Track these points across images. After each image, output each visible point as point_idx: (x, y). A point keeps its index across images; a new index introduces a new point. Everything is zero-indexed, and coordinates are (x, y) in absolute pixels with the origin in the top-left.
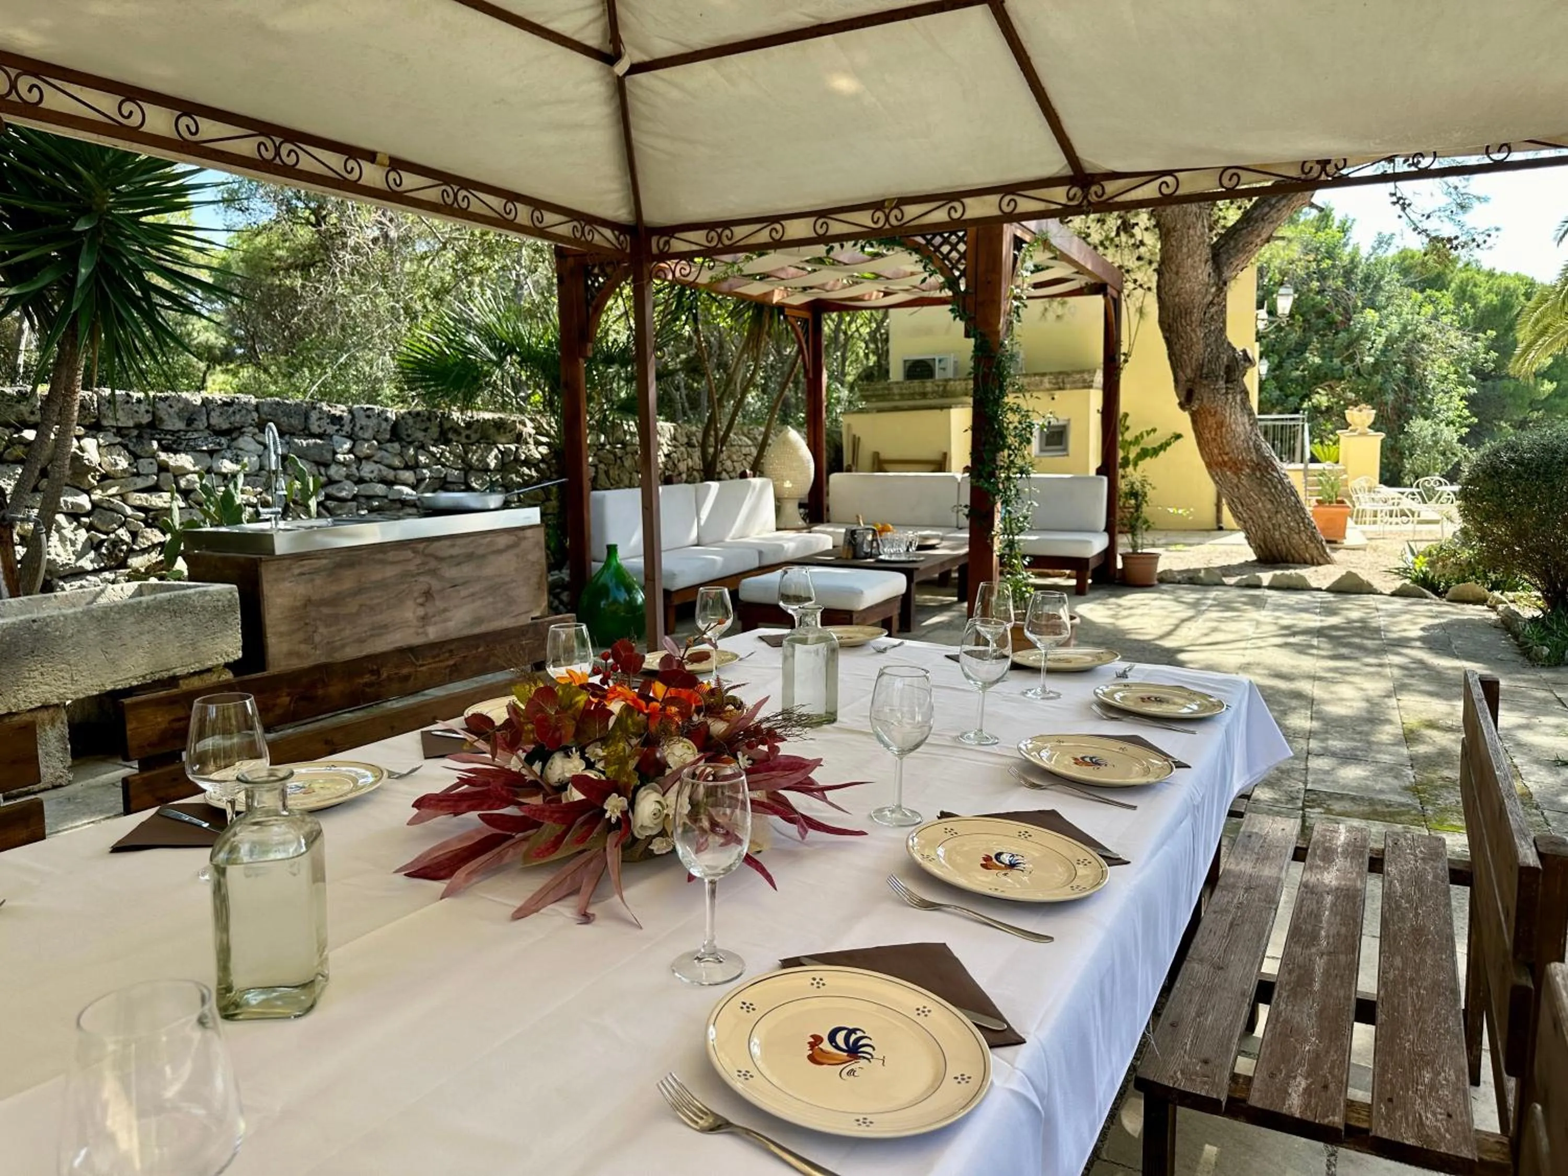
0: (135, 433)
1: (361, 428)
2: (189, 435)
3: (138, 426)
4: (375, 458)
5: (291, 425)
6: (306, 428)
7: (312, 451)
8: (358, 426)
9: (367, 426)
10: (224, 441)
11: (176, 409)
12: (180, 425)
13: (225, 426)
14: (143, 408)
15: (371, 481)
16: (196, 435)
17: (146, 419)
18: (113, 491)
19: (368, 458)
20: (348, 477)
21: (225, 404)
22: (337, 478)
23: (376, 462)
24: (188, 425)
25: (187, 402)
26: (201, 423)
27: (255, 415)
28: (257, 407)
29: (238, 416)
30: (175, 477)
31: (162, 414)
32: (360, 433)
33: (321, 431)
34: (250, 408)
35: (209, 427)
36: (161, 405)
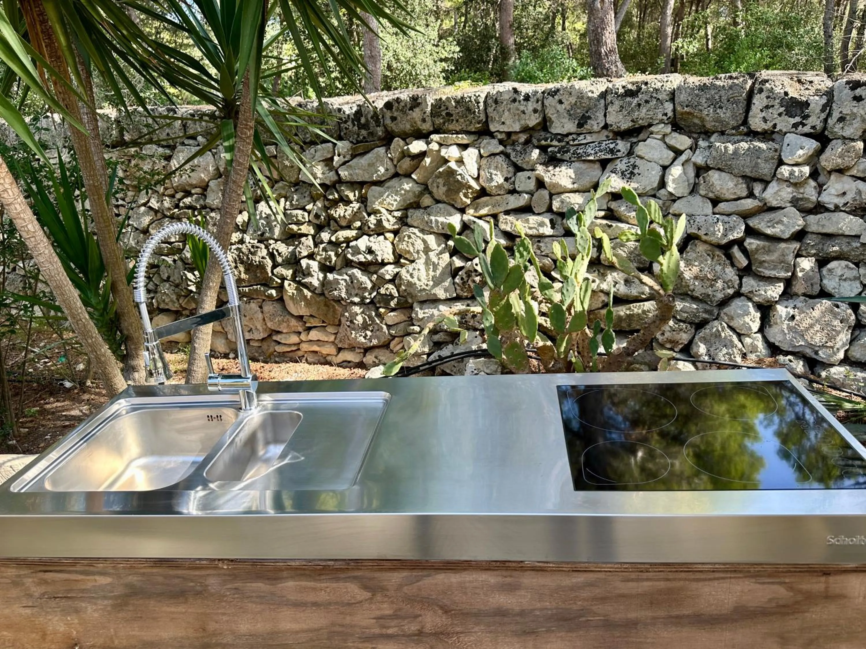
0: (523, 138)
1: (841, 119)
2: (581, 139)
3: (525, 129)
4: (854, 172)
5: (718, 120)
6: (745, 122)
7: (741, 161)
8: (836, 115)
9: (854, 116)
10: (622, 146)
11: (566, 105)
12: (570, 127)
13: (625, 125)
14: (531, 106)
15: (837, 208)
16: (589, 139)
17: (533, 121)
18: (484, 211)
19: (840, 171)
20: (795, 202)
21: (630, 93)
22: (774, 203)
23: (856, 178)
24: (580, 125)
25: (581, 95)
26: (595, 124)
27: (669, 107)
28: (672, 96)
29: (644, 110)
30: (551, 195)
31: (550, 113)
32: (837, 128)
33: (767, 126)
34: (662, 96)
35: (606, 127)
36: (550, 101)
